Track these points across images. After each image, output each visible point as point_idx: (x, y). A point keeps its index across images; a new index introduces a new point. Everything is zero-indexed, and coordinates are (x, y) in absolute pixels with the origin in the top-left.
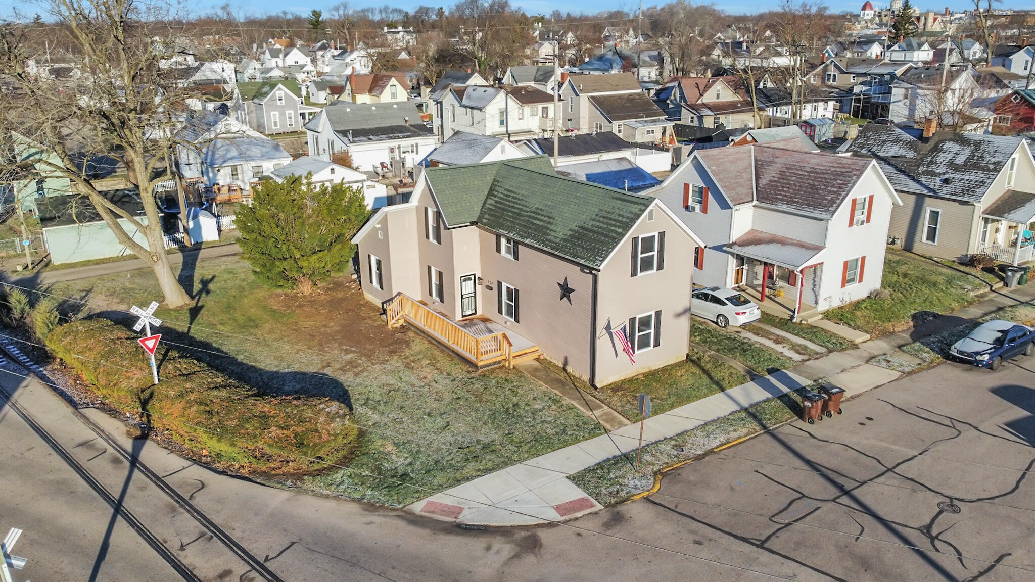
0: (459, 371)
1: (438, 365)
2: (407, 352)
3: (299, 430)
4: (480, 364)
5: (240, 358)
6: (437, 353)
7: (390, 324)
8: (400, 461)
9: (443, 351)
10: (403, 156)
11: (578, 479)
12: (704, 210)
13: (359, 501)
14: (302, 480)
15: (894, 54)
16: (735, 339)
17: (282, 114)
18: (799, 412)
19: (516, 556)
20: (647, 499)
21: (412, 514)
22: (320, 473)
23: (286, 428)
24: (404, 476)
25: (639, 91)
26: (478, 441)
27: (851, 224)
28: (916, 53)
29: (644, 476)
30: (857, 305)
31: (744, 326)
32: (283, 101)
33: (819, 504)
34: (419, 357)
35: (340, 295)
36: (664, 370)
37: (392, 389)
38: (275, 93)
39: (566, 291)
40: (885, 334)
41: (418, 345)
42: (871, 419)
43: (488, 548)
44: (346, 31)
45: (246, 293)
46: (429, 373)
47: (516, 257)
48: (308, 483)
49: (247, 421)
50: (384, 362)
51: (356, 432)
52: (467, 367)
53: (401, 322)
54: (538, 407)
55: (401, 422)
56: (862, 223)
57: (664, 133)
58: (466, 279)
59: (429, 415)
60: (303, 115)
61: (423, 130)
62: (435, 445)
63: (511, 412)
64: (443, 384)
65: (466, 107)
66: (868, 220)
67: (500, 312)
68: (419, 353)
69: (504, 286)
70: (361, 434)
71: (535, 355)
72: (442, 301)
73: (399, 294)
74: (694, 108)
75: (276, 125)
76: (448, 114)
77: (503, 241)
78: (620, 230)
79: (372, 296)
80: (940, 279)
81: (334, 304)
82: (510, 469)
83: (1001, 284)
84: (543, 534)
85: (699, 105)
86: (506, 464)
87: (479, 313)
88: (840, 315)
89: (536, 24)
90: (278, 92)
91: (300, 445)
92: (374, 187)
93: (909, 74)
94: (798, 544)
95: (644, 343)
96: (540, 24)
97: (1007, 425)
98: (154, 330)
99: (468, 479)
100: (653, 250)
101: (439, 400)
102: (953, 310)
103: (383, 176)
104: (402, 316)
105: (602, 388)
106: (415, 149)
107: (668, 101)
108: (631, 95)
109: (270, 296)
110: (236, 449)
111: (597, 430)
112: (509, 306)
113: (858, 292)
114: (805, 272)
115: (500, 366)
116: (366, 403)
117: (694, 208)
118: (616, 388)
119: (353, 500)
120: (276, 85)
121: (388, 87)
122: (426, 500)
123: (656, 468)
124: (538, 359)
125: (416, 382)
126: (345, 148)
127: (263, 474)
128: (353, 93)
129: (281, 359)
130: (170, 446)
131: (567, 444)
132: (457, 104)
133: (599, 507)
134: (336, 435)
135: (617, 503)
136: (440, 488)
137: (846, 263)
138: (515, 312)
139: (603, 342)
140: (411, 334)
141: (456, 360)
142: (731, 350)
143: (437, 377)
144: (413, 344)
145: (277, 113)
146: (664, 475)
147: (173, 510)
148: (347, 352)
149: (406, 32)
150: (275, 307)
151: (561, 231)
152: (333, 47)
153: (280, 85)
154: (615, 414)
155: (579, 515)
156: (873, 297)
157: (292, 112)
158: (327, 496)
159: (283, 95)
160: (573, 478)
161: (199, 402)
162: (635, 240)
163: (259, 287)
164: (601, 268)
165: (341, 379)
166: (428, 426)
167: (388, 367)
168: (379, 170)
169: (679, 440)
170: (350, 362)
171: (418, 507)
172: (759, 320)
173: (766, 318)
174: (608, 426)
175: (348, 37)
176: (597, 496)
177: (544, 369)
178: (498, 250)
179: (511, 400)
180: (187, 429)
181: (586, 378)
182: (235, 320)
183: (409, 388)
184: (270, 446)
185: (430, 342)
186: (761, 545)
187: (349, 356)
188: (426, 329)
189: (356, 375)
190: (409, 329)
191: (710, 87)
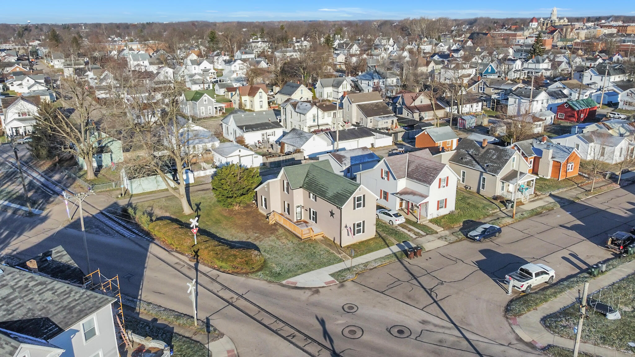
0: (296, 241)
1: (288, 238)
2: (277, 233)
3: (246, 259)
4: (303, 238)
5: (218, 235)
6: (288, 234)
7: (270, 223)
8: (278, 269)
9: (290, 233)
10: (268, 137)
11: (332, 275)
12: (388, 179)
13: (266, 280)
14: (248, 274)
15: (530, 65)
16: (394, 230)
17: (206, 108)
18: (407, 255)
19: (312, 295)
20: (352, 281)
21: (283, 284)
22: (253, 272)
23: (243, 259)
24: (279, 274)
25: (382, 101)
26: (302, 264)
27: (439, 187)
28: (541, 65)
29: (353, 274)
30: (443, 217)
31: (399, 225)
32: (207, 102)
33: (402, 282)
34: (282, 235)
35: (249, 210)
36: (366, 241)
37: (272, 246)
38: (203, 98)
39: (332, 214)
40: (449, 228)
41: (281, 231)
42: (430, 258)
43: (305, 293)
44: (229, 42)
45: (213, 208)
46: (284, 241)
47: (316, 201)
48: (250, 275)
49: (230, 256)
50: (269, 237)
51: (263, 260)
52: (298, 239)
53: (274, 222)
54: (322, 253)
55: (277, 257)
56: (444, 187)
57: (392, 123)
58: (298, 207)
59: (286, 255)
60: (216, 108)
61: (277, 125)
62: (288, 265)
63: (313, 255)
64: (290, 245)
65: (297, 113)
66: (447, 185)
67: (310, 219)
68: (281, 234)
69: (312, 210)
70: (265, 261)
71: (322, 235)
72: (289, 214)
73: (273, 211)
74: (409, 108)
75: (203, 114)
76: (289, 115)
77: (311, 195)
78: (349, 195)
79: (262, 210)
80: (481, 206)
81: (247, 214)
82: (312, 272)
83: (505, 208)
84: (320, 289)
85: (412, 107)
86: (310, 271)
87: (303, 219)
88: (435, 221)
89: (336, 36)
90: (204, 98)
91: (247, 264)
92: (257, 157)
93: (517, 91)
94: (393, 293)
95: (359, 231)
96: (339, 36)
97: (476, 262)
98: (196, 227)
99: (299, 275)
100: (361, 200)
101: (289, 250)
102: (480, 219)
103: (259, 147)
104: (275, 220)
105: (344, 247)
106: (274, 134)
107: (397, 104)
108: (377, 103)
109: (223, 210)
110: (227, 265)
111: (341, 260)
112: (313, 218)
113: (444, 212)
114: (421, 205)
115: (309, 239)
116: (265, 251)
117: (384, 179)
118: (348, 247)
119: (265, 280)
120: (204, 94)
121: (258, 93)
122: (286, 280)
123: (357, 272)
124: (323, 237)
125: (281, 244)
126: (241, 134)
127: (235, 273)
128: (240, 95)
129: (232, 235)
130: (204, 264)
131: (330, 265)
132: (293, 111)
133: (338, 282)
134: (258, 261)
135: (343, 282)
136: (290, 277)
137: (438, 202)
138: (315, 219)
139: (344, 231)
140: (278, 227)
141: (294, 236)
142: (391, 234)
143: (288, 243)
144: (279, 231)
145: (204, 108)
146: (359, 274)
147: (212, 282)
148: (256, 233)
149: (263, 42)
150: (226, 215)
151: (330, 194)
152: (223, 54)
153: (205, 94)
154: (347, 256)
155: (331, 285)
156: (451, 214)
157: (211, 107)
158: (257, 279)
159: (207, 99)
160: (331, 275)
161: (213, 250)
162: (354, 198)
163: (217, 206)
164: (342, 208)
165: (255, 243)
166: (286, 259)
167: (271, 238)
168: (257, 145)
169: (366, 264)
170: (257, 237)
171: (284, 282)
172: (405, 222)
173: (408, 221)
174: (344, 259)
175: (230, 45)
176: (337, 280)
177: (325, 240)
178: (310, 197)
179: (313, 251)
180: (211, 259)
181: (339, 244)
182: (212, 220)
183: (278, 246)
184: (238, 264)
185: (285, 230)
186: (382, 293)
187: (256, 235)
188: (283, 225)
189: (260, 241)
190: (277, 225)
191: (417, 97)
